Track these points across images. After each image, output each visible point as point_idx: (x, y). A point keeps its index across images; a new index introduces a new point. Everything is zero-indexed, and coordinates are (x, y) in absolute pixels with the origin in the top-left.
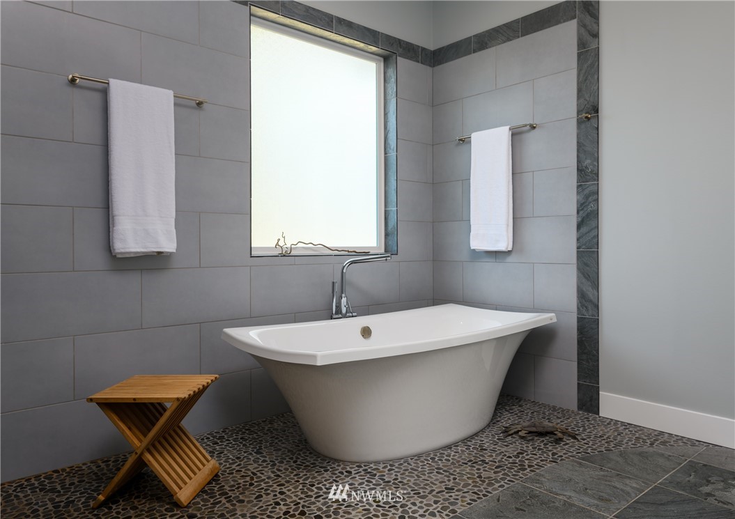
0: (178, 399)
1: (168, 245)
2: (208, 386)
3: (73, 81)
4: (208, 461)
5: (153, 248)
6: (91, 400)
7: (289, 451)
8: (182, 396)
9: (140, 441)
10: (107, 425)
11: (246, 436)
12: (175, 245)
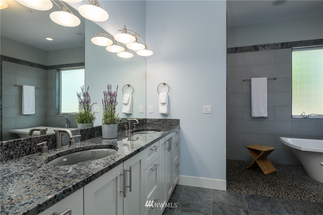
0: (264, 151)
1: (265, 115)
2: (274, 150)
3: (244, 80)
4: (273, 168)
5: (261, 116)
6: (246, 147)
7: (300, 174)
8: (265, 150)
9: (256, 158)
10: (249, 153)
11: (288, 167)
12: (267, 115)
